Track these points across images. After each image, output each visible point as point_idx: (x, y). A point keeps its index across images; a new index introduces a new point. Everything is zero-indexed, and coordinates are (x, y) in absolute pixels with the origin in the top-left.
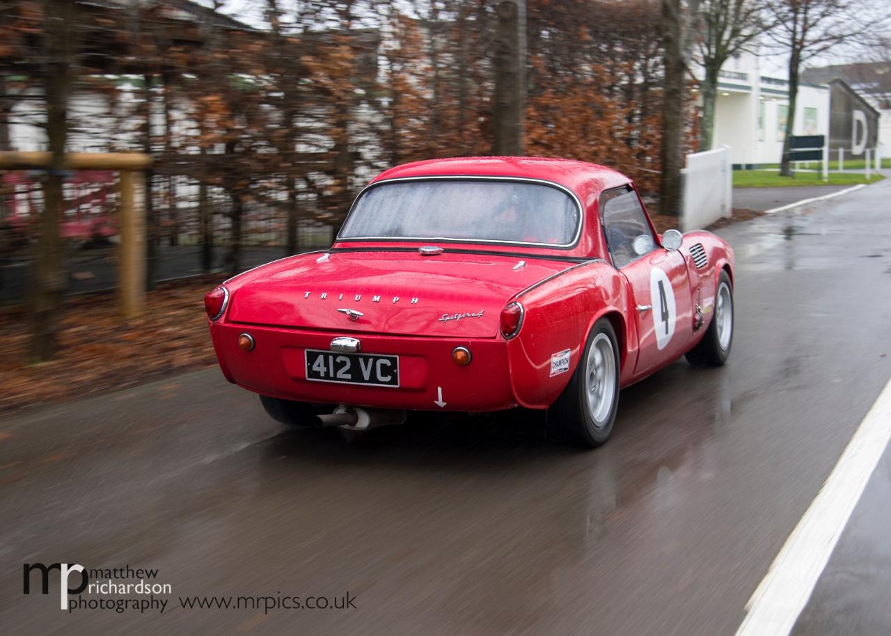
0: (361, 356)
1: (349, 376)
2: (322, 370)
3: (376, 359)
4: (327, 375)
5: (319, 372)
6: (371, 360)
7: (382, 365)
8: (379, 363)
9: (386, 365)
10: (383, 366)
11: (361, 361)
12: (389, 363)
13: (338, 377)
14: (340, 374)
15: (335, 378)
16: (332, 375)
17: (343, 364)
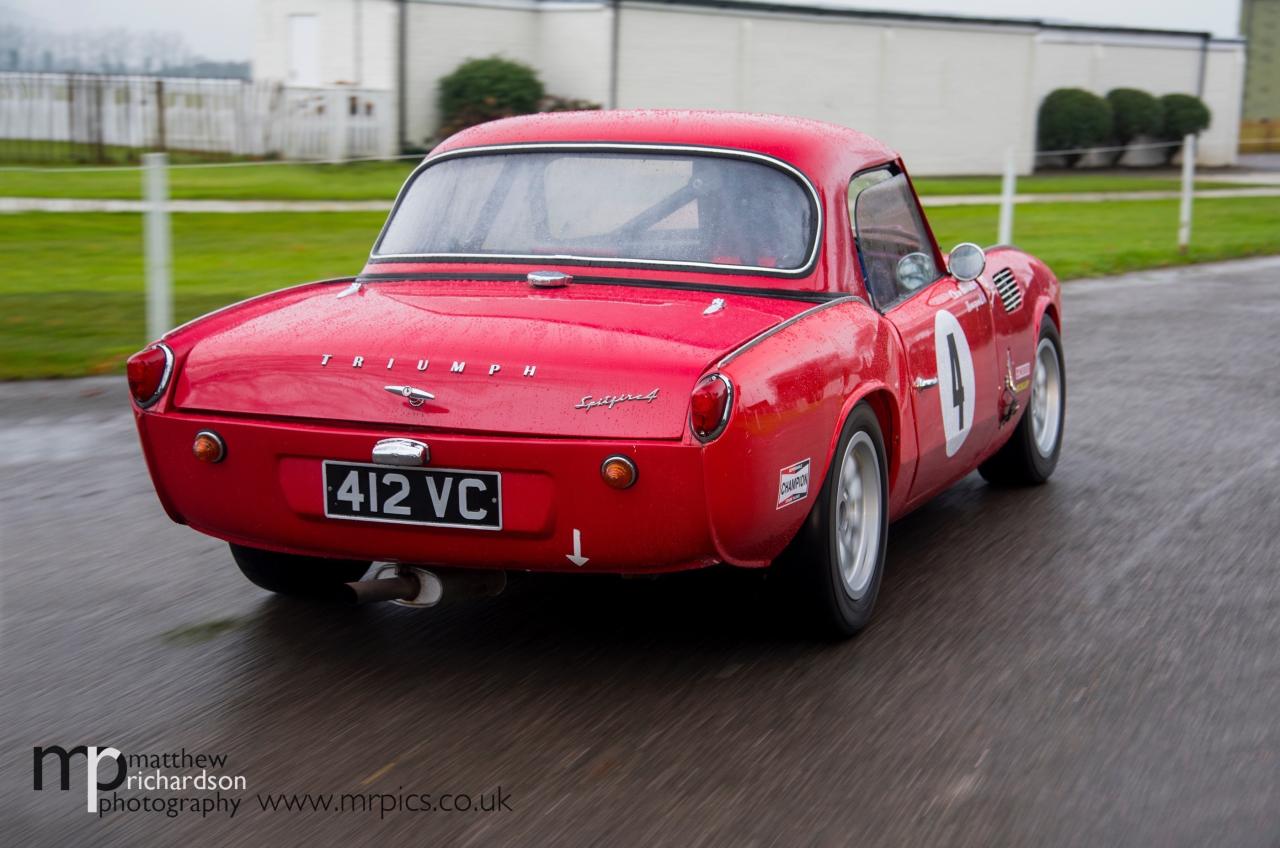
0: (430, 474)
1: (406, 511)
2: (356, 499)
3: (458, 478)
4: (365, 508)
5: (350, 503)
6: (448, 482)
7: (468, 488)
8: (464, 485)
9: (477, 489)
10: (471, 491)
11: (430, 482)
12: (482, 487)
13: (385, 511)
14: (390, 506)
15: (380, 513)
16: (374, 508)
17: (397, 487)
